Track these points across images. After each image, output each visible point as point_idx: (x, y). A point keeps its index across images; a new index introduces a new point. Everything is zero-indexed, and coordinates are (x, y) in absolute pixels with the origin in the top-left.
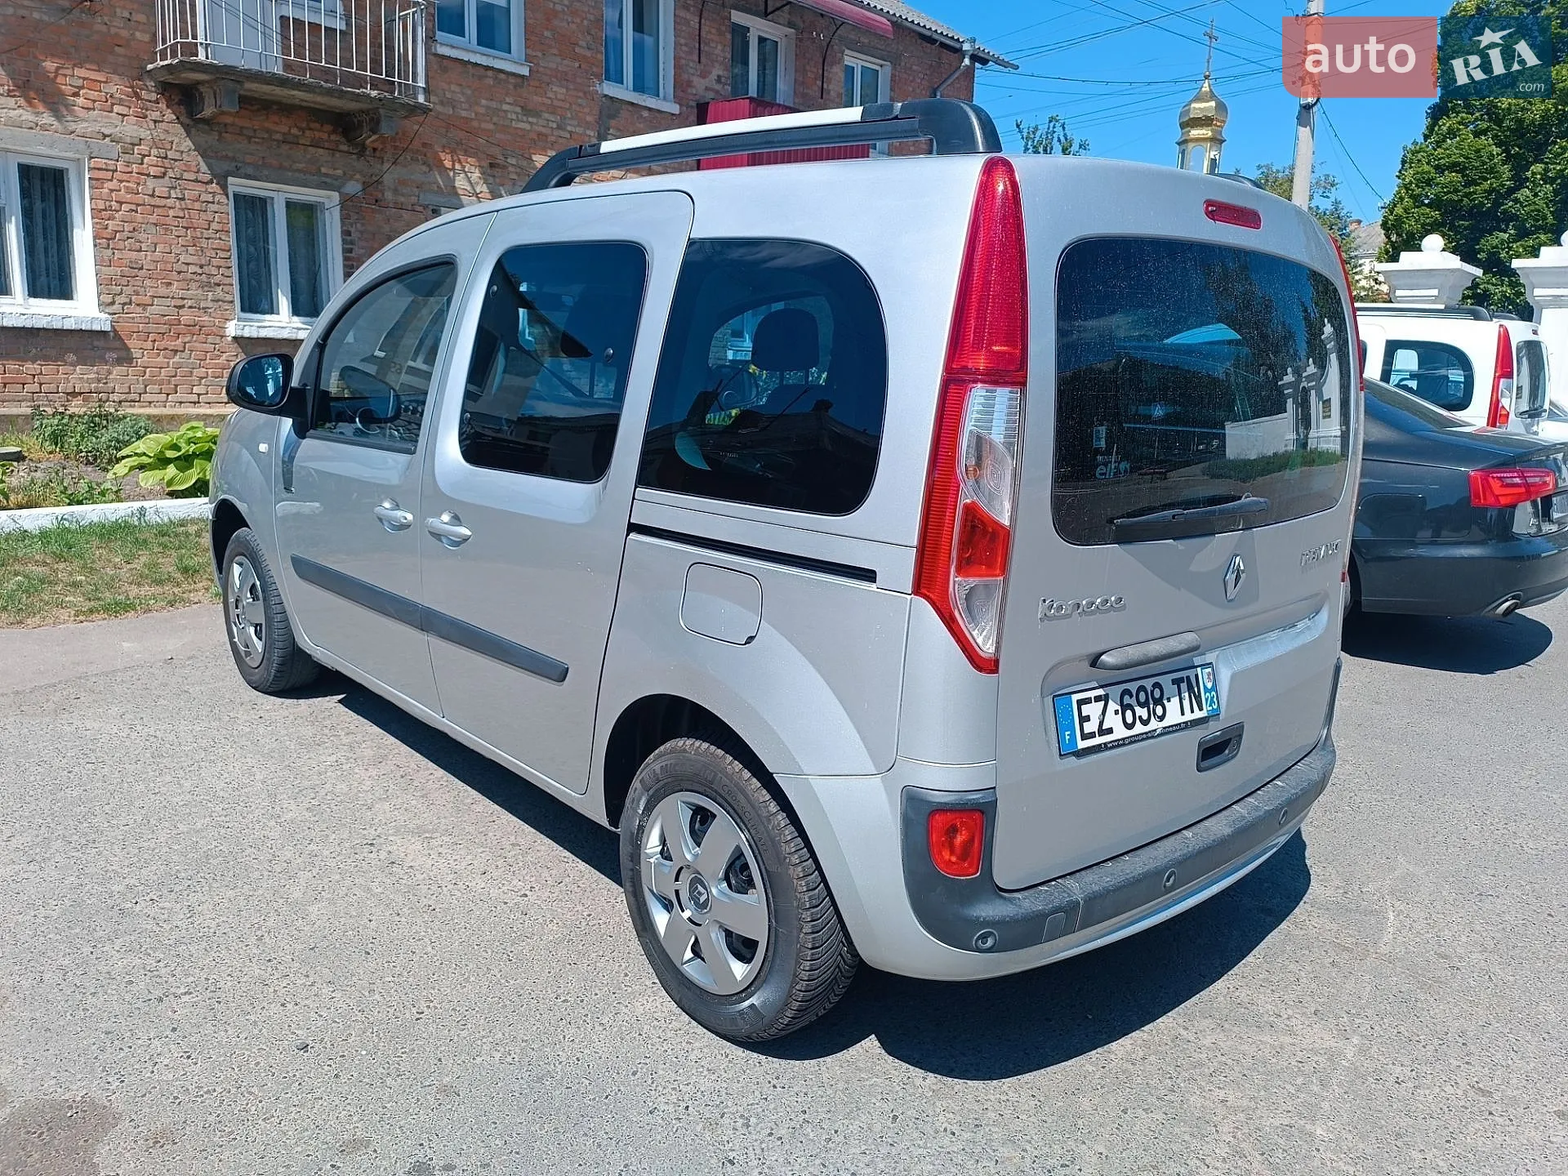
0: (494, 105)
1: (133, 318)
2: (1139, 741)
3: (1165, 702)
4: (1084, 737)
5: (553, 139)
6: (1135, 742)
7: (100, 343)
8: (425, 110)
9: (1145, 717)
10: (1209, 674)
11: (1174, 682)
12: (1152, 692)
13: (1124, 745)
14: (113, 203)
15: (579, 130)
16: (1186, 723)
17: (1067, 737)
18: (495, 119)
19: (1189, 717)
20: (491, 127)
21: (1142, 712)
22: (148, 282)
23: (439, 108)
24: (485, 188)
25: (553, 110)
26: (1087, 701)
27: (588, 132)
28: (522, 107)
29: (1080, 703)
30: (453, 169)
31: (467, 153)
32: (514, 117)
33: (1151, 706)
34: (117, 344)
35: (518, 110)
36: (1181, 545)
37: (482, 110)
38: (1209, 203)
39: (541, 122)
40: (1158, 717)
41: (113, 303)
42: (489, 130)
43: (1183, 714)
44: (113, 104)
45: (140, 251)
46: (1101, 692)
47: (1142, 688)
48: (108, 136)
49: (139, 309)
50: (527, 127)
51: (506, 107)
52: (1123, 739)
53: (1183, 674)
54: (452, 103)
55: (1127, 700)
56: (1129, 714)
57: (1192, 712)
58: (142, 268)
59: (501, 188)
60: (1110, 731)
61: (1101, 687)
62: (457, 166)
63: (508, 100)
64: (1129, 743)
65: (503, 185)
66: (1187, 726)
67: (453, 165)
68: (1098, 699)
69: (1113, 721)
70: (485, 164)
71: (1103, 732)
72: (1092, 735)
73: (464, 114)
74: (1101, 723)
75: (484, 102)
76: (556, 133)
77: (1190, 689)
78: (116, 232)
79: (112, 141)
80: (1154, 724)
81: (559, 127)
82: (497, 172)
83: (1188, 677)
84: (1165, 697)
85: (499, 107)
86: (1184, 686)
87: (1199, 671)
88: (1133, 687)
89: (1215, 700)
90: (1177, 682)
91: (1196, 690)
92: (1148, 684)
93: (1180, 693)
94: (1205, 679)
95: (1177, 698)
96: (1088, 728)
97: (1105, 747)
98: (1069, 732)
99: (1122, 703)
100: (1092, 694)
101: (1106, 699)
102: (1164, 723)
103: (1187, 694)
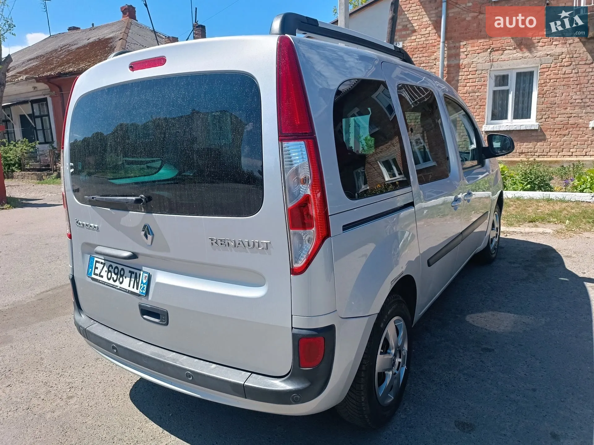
1: (549, 123)
2: (109, 286)
3: (124, 277)
4: (95, 274)
6: (108, 285)
7: (534, 134)
9: (115, 279)
10: (146, 277)
11: (130, 272)
12: (120, 271)
13: (104, 284)
14: (548, 80)
16: (129, 291)
17: (90, 271)
19: (131, 289)
21: (115, 277)
22: (557, 109)
26: (99, 262)
29: (96, 262)
33: (119, 276)
34: (541, 134)
40: (120, 282)
41: (542, 118)
43: (129, 286)
44: (553, 42)
45: (556, 97)
46: (103, 261)
47: (116, 267)
49: (552, 120)
52: (105, 282)
53: (135, 271)
55: (110, 268)
56: (109, 275)
57: (133, 288)
58: (555, 104)
60: (102, 277)
64: (106, 285)
66: (129, 292)
68: (102, 263)
69: (104, 274)
71: (100, 275)
72: (97, 275)
74: (101, 272)
77: (136, 278)
78: (547, 91)
79: (550, 56)
80: (117, 283)
83: (136, 273)
84: (125, 275)
86: (133, 275)
87: (142, 272)
88: (114, 265)
89: (145, 289)
90: (131, 273)
91: (138, 280)
92: (120, 267)
93: (131, 278)
94: (143, 278)
95: (129, 278)
96: (96, 271)
97: (99, 281)
98: (91, 269)
99: (108, 269)
100: (101, 261)
101: (104, 265)
102: (121, 286)
103: (134, 279)
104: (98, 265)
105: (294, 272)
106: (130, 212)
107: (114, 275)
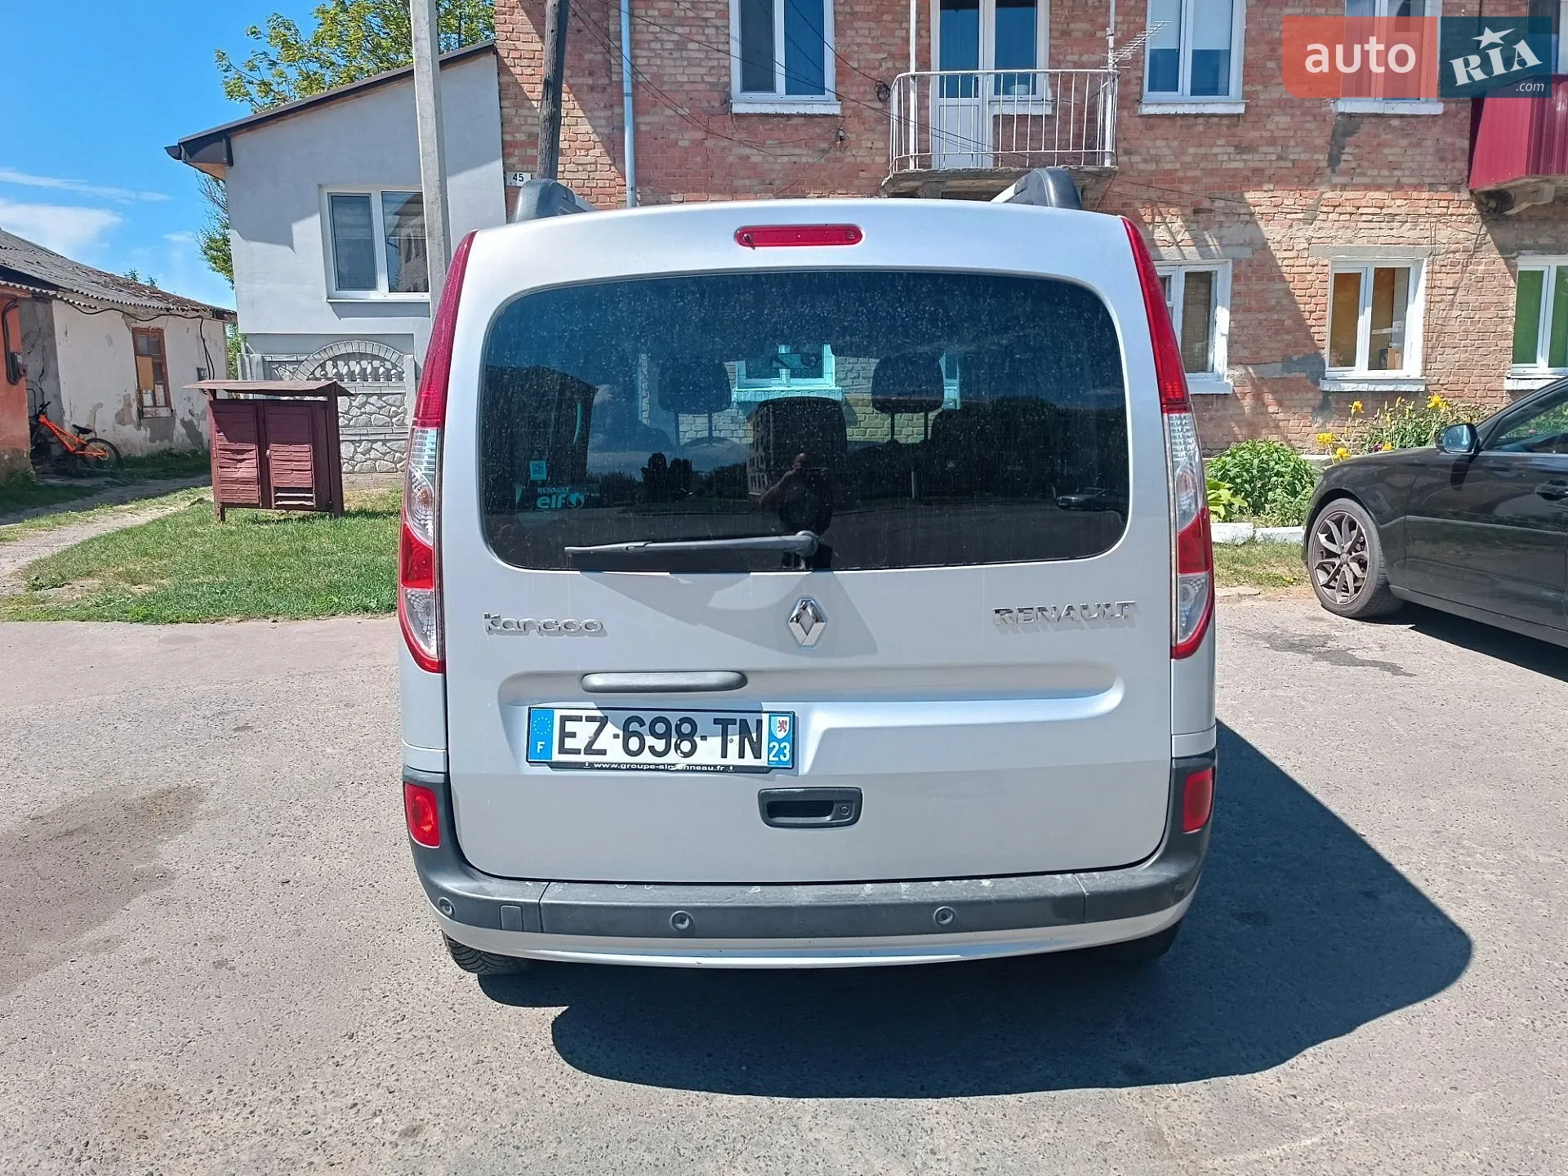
1: (860, 389)
2: (642, 770)
3: (697, 739)
4: (562, 750)
5: (1272, 171)
6: (637, 769)
8: (1111, 173)
9: (660, 748)
12: (678, 726)
13: (618, 769)
15: (1304, 157)
16: (728, 766)
17: (540, 747)
18: (1202, 165)
19: (733, 759)
20: (1198, 173)
21: (657, 743)
23: (1142, 166)
24: (1187, 236)
25: (1272, 142)
26: (579, 719)
27: (1316, 157)
29: (564, 719)
30: (1153, 222)
31: (1168, 204)
32: (1225, 158)
33: (673, 741)
34: (847, 410)
35: (1231, 150)
38: (744, 230)
39: (1257, 157)
40: (682, 752)
42: (1195, 177)
43: (724, 755)
46: (598, 713)
47: (662, 720)
49: (865, 381)
50: (1240, 165)
51: (1216, 150)
52: (620, 764)
53: (738, 716)
54: (1157, 159)
55: (634, 726)
56: (634, 743)
57: (742, 755)
59: (1205, 232)
60: (603, 752)
61: (599, 709)
62: (1158, 219)
63: (1219, 143)
64: (628, 769)
65: (1207, 230)
66: (727, 769)
67: (1153, 218)
69: (609, 742)
70: (1188, 211)
71: (589, 750)
72: (577, 752)
73: (1168, 166)
76: (1275, 165)
77: (744, 730)
80: (672, 757)
81: (1280, 158)
82: (1203, 217)
83: (744, 723)
84: (699, 734)
85: (1208, 152)
86: (733, 729)
87: (765, 717)
88: (648, 717)
89: (787, 751)
90: (724, 724)
91: (754, 735)
92: (673, 717)
93: (725, 734)
94: (773, 728)
95: (720, 739)
96: (569, 743)
97: (591, 766)
98: (543, 743)
99: (625, 728)
100: (584, 713)
101: (603, 722)
102: (690, 760)
103: (738, 737)
104: (570, 727)
105: (1178, 652)
106: (752, 574)
107: (650, 740)
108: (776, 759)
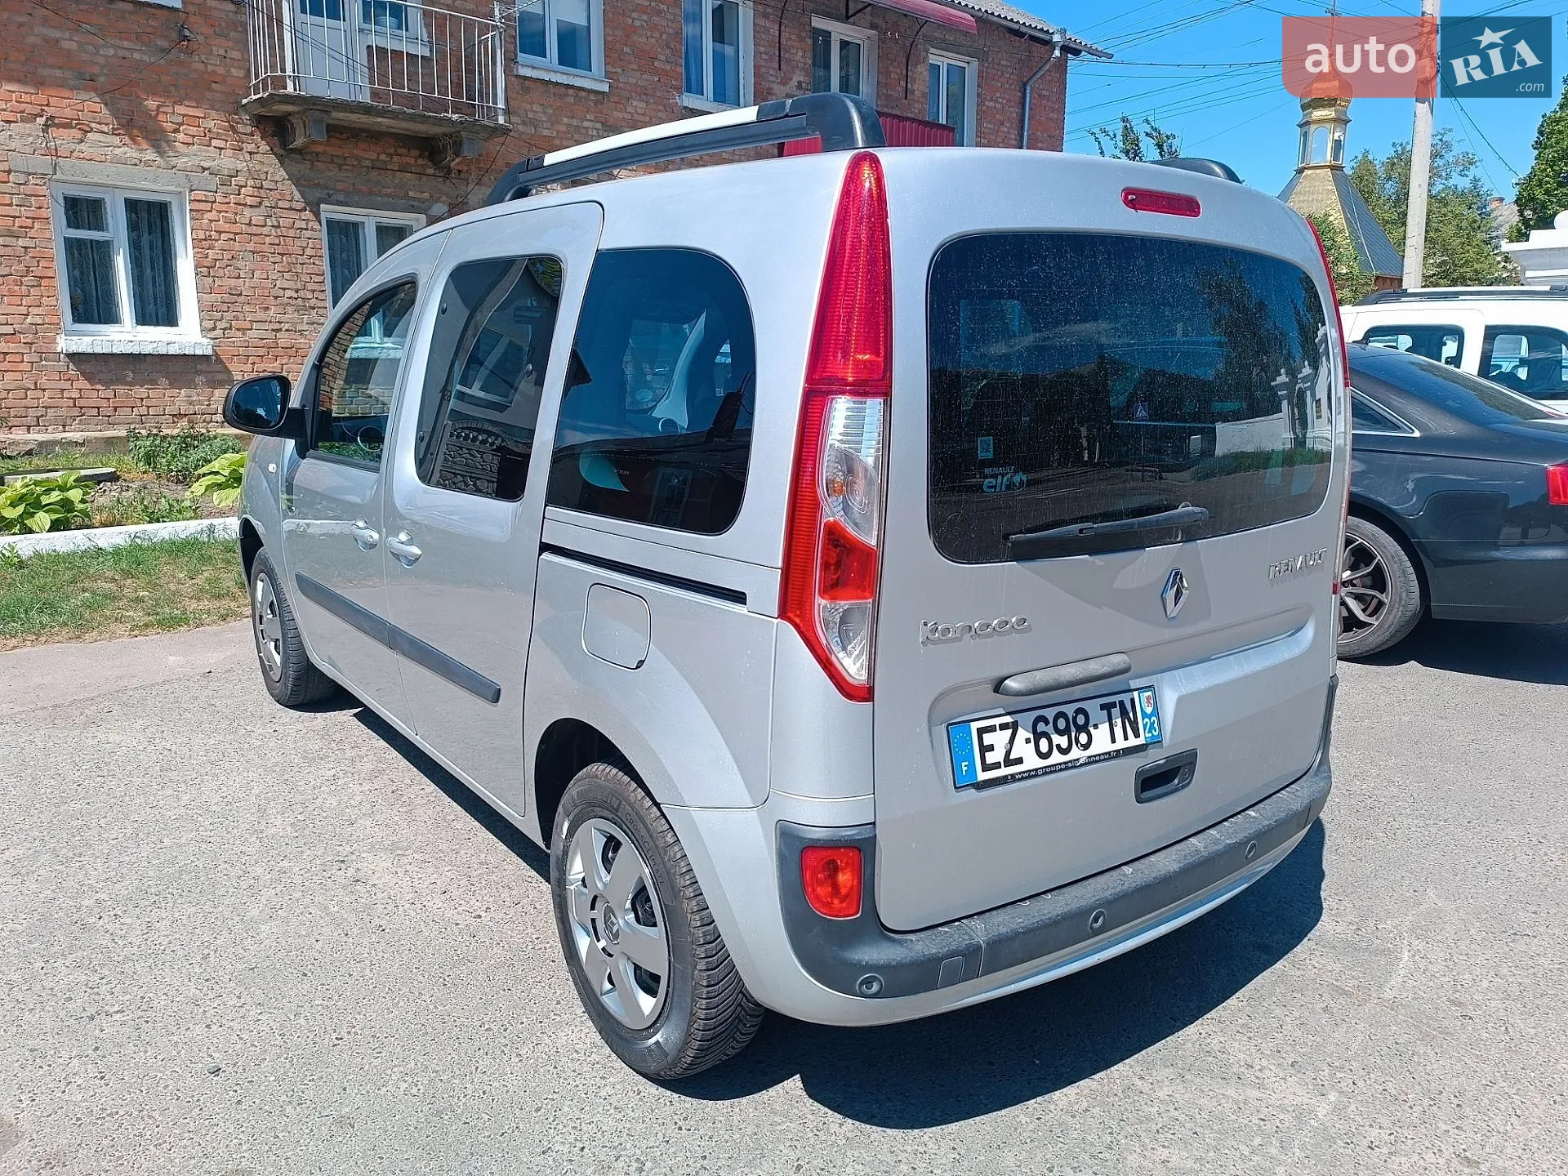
0: (575, 122)
1: (234, 342)
2: (1055, 771)
3: (1091, 729)
4: (986, 768)
6: (1051, 772)
7: (203, 367)
8: (504, 131)
9: (1064, 745)
10: (1148, 698)
11: (1103, 707)
12: (1075, 719)
13: (1036, 776)
14: (213, 233)
16: (1118, 751)
17: (965, 769)
19: (1121, 744)
21: (1063, 741)
22: (247, 308)
23: (521, 128)
26: (992, 729)
28: (602, 123)
29: (982, 731)
32: (595, 132)
33: (1073, 734)
34: (219, 367)
35: (599, 126)
36: (1099, 560)
37: (564, 128)
38: (1128, 192)
40: (1082, 745)
41: (214, 329)
43: (1113, 741)
44: (211, 139)
45: (239, 277)
46: (1008, 719)
47: (1061, 715)
48: (209, 169)
49: (239, 334)
51: (586, 124)
52: (1036, 770)
53: (1116, 698)
54: (534, 123)
55: (1041, 727)
56: (1044, 745)
57: (1126, 738)
58: (240, 295)
60: (1020, 761)
61: (1009, 713)
63: (588, 118)
64: (1043, 774)
66: (1118, 754)
68: (1003, 727)
69: (1023, 749)
71: (1009, 762)
72: (997, 766)
73: (546, 132)
74: (1008, 753)
75: (565, 120)
77: (1124, 713)
78: (216, 260)
79: (211, 174)
80: (1076, 753)
83: (1122, 703)
84: (1091, 723)
85: (580, 125)
86: (1116, 711)
87: (1135, 695)
88: (1050, 713)
89: (1156, 725)
90: (1107, 707)
91: (1131, 715)
92: (1069, 710)
93: (1110, 720)
94: (1143, 705)
95: (1107, 724)
96: (991, 758)
97: (1013, 778)
98: (966, 763)
99: (1034, 731)
100: (997, 722)
101: (1014, 726)
102: (1089, 752)
103: (1120, 719)
104: (988, 739)
106: (1147, 549)
107: (1056, 739)
108: (1150, 735)
